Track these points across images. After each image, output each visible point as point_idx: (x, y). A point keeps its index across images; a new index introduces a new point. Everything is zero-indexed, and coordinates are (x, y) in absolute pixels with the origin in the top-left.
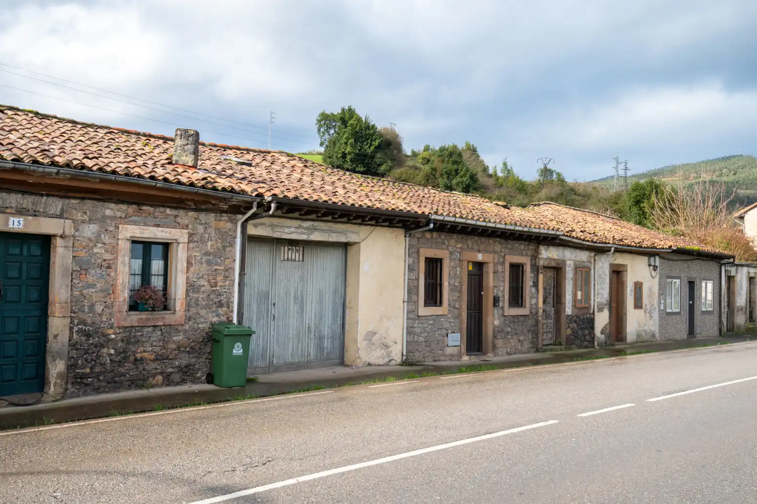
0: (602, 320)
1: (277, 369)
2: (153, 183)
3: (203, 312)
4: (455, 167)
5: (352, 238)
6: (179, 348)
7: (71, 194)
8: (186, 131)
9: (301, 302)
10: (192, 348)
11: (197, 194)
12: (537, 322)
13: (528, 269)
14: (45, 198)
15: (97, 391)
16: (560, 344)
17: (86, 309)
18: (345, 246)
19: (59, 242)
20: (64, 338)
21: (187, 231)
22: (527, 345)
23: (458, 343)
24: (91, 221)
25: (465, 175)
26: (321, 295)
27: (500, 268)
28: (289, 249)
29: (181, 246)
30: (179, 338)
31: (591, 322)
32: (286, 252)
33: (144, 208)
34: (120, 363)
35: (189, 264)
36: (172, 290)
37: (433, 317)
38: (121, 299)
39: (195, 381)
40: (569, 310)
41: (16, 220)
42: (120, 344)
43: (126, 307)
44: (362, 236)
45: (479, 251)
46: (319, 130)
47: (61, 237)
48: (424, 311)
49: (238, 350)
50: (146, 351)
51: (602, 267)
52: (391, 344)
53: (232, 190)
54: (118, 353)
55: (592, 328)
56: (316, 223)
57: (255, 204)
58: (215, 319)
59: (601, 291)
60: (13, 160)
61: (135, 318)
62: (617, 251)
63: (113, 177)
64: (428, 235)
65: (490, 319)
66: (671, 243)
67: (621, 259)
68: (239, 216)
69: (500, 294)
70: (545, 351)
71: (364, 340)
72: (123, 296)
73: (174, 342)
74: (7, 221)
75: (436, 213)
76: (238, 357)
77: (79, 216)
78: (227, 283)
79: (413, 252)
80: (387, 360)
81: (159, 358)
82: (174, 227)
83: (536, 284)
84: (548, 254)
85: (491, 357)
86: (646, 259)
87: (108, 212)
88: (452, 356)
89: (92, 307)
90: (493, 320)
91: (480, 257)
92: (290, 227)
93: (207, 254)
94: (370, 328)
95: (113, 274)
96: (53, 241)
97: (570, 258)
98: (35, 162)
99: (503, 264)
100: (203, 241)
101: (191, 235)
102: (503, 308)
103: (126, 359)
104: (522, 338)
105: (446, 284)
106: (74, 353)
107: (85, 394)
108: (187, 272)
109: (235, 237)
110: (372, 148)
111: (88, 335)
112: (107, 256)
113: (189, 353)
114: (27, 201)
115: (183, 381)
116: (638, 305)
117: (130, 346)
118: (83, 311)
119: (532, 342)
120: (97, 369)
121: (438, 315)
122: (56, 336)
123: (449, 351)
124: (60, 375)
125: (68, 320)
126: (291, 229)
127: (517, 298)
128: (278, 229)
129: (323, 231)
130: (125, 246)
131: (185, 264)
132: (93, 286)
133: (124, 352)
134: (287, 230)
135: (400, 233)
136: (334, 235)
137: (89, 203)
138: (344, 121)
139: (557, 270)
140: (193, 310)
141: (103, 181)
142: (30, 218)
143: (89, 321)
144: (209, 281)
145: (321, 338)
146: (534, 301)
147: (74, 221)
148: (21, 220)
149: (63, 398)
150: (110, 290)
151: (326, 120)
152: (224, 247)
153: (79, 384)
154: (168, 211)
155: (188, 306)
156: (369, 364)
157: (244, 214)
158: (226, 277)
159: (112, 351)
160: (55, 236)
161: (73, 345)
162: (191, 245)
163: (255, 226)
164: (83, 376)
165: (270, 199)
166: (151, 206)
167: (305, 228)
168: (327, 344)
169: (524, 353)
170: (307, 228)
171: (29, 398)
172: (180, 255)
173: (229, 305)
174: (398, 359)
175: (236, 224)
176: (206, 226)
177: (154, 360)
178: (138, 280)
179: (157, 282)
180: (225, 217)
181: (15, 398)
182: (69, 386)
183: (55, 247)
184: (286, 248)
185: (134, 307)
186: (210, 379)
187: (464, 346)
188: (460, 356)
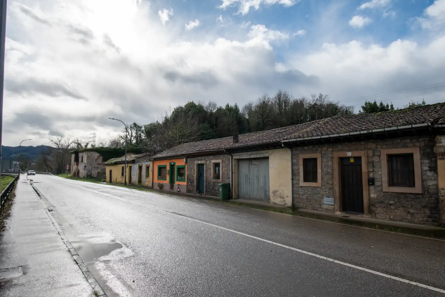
1: (251, 199)
5: (266, 155)
12: (439, 200)
21: (222, 160)
23: (333, 203)
24: (208, 160)
28: (254, 161)
29: (220, 164)
32: (254, 162)
33: (215, 156)
34: (213, 190)
37: (311, 188)
44: (269, 154)
45: (349, 151)
47: (205, 164)
48: (304, 184)
50: (216, 188)
52: (285, 197)
56: (252, 152)
57: (225, 151)
61: (214, 180)
71: (272, 193)
72: (212, 175)
74: (199, 162)
76: (221, 191)
80: (284, 203)
83: (434, 169)
88: (328, 210)
89: (209, 177)
90: (368, 194)
91: (349, 154)
92: (244, 155)
93: (226, 165)
94: (275, 189)
95: (211, 171)
100: (225, 162)
102: (381, 186)
105: (319, 171)
106: (207, 187)
107: (208, 195)
109: (230, 160)
111: (209, 183)
112: (210, 167)
114: (201, 158)
118: (208, 179)
120: (210, 190)
121: (314, 187)
123: (325, 207)
124: (205, 191)
125: (205, 180)
128: (241, 156)
130: (212, 165)
132: (209, 173)
134: (244, 156)
135: (288, 149)
136: (259, 155)
137: (208, 156)
149: (205, 195)
154: (219, 156)
156: (275, 203)
159: (212, 187)
162: (223, 163)
167: (249, 154)
169: (416, 223)
174: (290, 204)
180: (229, 155)
184: (253, 161)
187: (337, 206)
188: (334, 210)
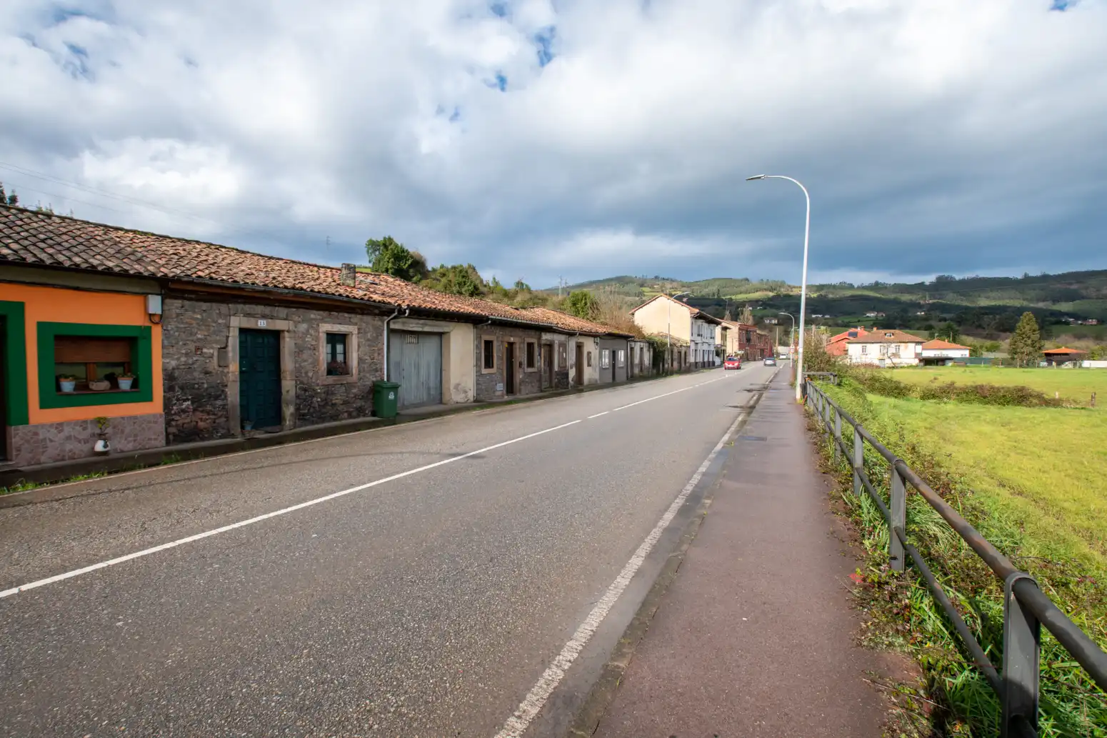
0: (572, 373)
1: (407, 408)
2: (341, 298)
3: (368, 375)
4: (464, 280)
5: (446, 330)
6: (355, 397)
7: (292, 305)
8: (348, 265)
9: (418, 367)
10: (363, 396)
11: (365, 304)
12: (541, 375)
13: (536, 346)
14: (277, 308)
15: (313, 423)
16: (552, 387)
17: (303, 375)
18: (440, 334)
19: (286, 334)
20: (292, 393)
21: (356, 327)
22: (536, 389)
23: (502, 389)
24: (303, 321)
25: (470, 285)
26: (428, 365)
27: (522, 346)
28: (411, 337)
29: (354, 336)
30: (355, 391)
31: (567, 375)
32: (410, 339)
33: (332, 313)
34: (324, 406)
35: (359, 346)
36: (349, 363)
37: (489, 375)
38: (323, 368)
39: (365, 415)
40: (556, 368)
41: (262, 321)
42: (323, 395)
43: (325, 374)
44: (451, 328)
45: (511, 336)
46: (368, 252)
47: (288, 331)
48: (484, 371)
49: (391, 396)
50: (338, 399)
51: (572, 344)
52: (468, 390)
53: (384, 302)
54: (322, 401)
55: (567, 377)
56: (427, 321)
57: (396, 310)
58: (374, 379)
59: (572, 358)
60: (263, 285)
61: (331, 379)
62: (580, 334)
63: (319, 295)
64: (485, 327)
65: (518, 374)
66: (605, 330)
67: (581, 339)
68: (386, 317)
69: (522, 361)
70: (545, 391)
71: (454, 388)
72: (323, 367)
73: (353, 393)
74: (257, 322)
75: (492, 315)
76: (391, 400)
77: (296, 318)
78: (380, 357)
79: (478, 338)
81: (345, 403)
82: (350, 325)
83: (540, 355)
84: (546, 337)
85: (518, 396)
86: (593, 339)
87: (312, 316)
88: (498, 396)
89: (306, 373)
90: (519, 376)
91: (512, 339)
93: (368, 340)
94: (457, 381)
95: (317, 354)
96: (282, 335)
97: (557, 338)
98: (276, 286)
99: (524, 343)
100: (366, 333)
101: (359, 329)
102: (524, 368)
103: (327, 404)
104: (533, 384)
105: (495, 355)
106: (298, 401)
107: (306, 425)
108: (358, 351)
109: (383, 330)
110: (407, 265)
111: (305, 390)
112: (314, 343)
113: (360, 399)
114: (267, 310)
115: (358, 416)
116: (589, 365)
117: (328, 397)
118: (302, 376)
119: (539, 387)
120: (312, 410)
121: (491, 373)
122: (288, 392)
123: (497, 393)
124: (292, 414)
125: (294, 382)
126: (414, 325)
127: (531, 363)
129: (430, 325)
130: (323, 337)
131: (357, 347)
132: (305, 361)
133: (326, 400)
135: (471, 326)
136: (436, 328)
137: (301, 310)
138: (385, 246)
139: (550, 346)
140: (362, 374)
141: (312, 297)
142: (270, 320)
143: (306, 382)
144: (370, 357)
145: (429, 389)
146: (539, 364)
147: (294, 322)
148: (265, 321)
149: (295, 427)
150: (316, 362)
151: (373, 245)
152: (377, 336)
153: (301, 419)
154: (346, 315)
155: (360, 372)
156: (457, 403)
157: (389, 316)
158: (379, 354)
159: (319, 400)
160: (283, 331)
161: (297, 397)
162: (360, 335)
163: (394, 323)
164: (304, 415)
165: (406, 307)
166: (336, 312)
168: (432, 392)
169: (534, 393)
170: (422, 324)
171: (276, 428)
172: (354, 342)
173: (381, 370)
174: (472, 399)
175: (383, 322)
176: (367, 323)
177: (342, 404)
178: (330, 356)
179: (340, 358)
180: (377, 318)
181: (269, 429)
182: (297, 421)
183: (284, 338)
184: (409, 336)
185: (330, 372)
186: (374, 414)
187: (505, 392)
188: (503, 396)
